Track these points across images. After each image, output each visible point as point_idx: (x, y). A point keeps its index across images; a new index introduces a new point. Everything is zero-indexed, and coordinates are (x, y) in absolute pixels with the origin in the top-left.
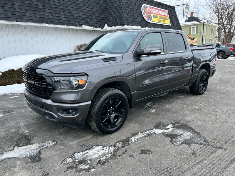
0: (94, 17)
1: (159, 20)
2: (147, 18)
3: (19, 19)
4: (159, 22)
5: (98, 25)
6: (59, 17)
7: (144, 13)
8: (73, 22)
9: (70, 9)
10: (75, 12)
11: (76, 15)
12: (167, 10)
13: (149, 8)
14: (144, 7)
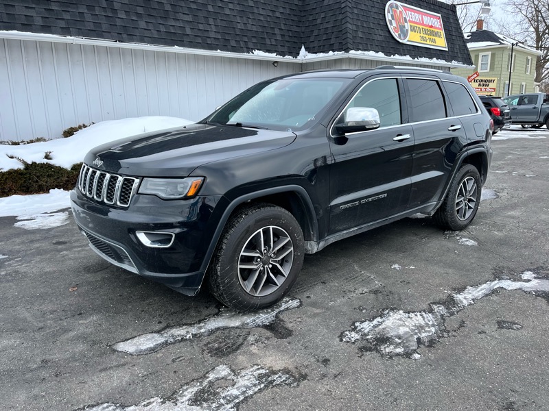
0: (277, 31)
1: (422, 37)
2: (397, 32)
3: (125, 36)
4: (422, 42)
5: (285, 49)
6: (205, 30)
7: (390, 21)
8: (233, 43)
9: (227, 12)
10: (238, 19)
11: (239, 26)
12: (440, 15)
13: (401, 9)
14: (391, 6)
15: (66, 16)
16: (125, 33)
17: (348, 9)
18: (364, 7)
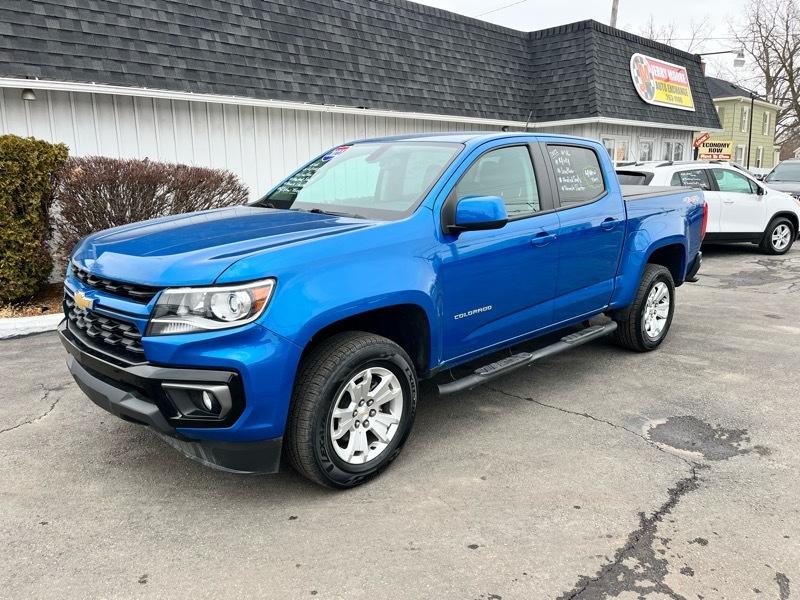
0: (508, 91)
1: (668, 96)
2: (644, 90)
4: (669, 102)
5: (517, 112)
7: (636, 78)
8: (467, 106)
9: (460, 70)
10: (471, 79)
11: (473, 86)
12: (684, 68)
13: (646, 63)
14: (636, 60)
15: (320, 83)
16: (370, 99)
17: (595, 66)
18: (609, 63)
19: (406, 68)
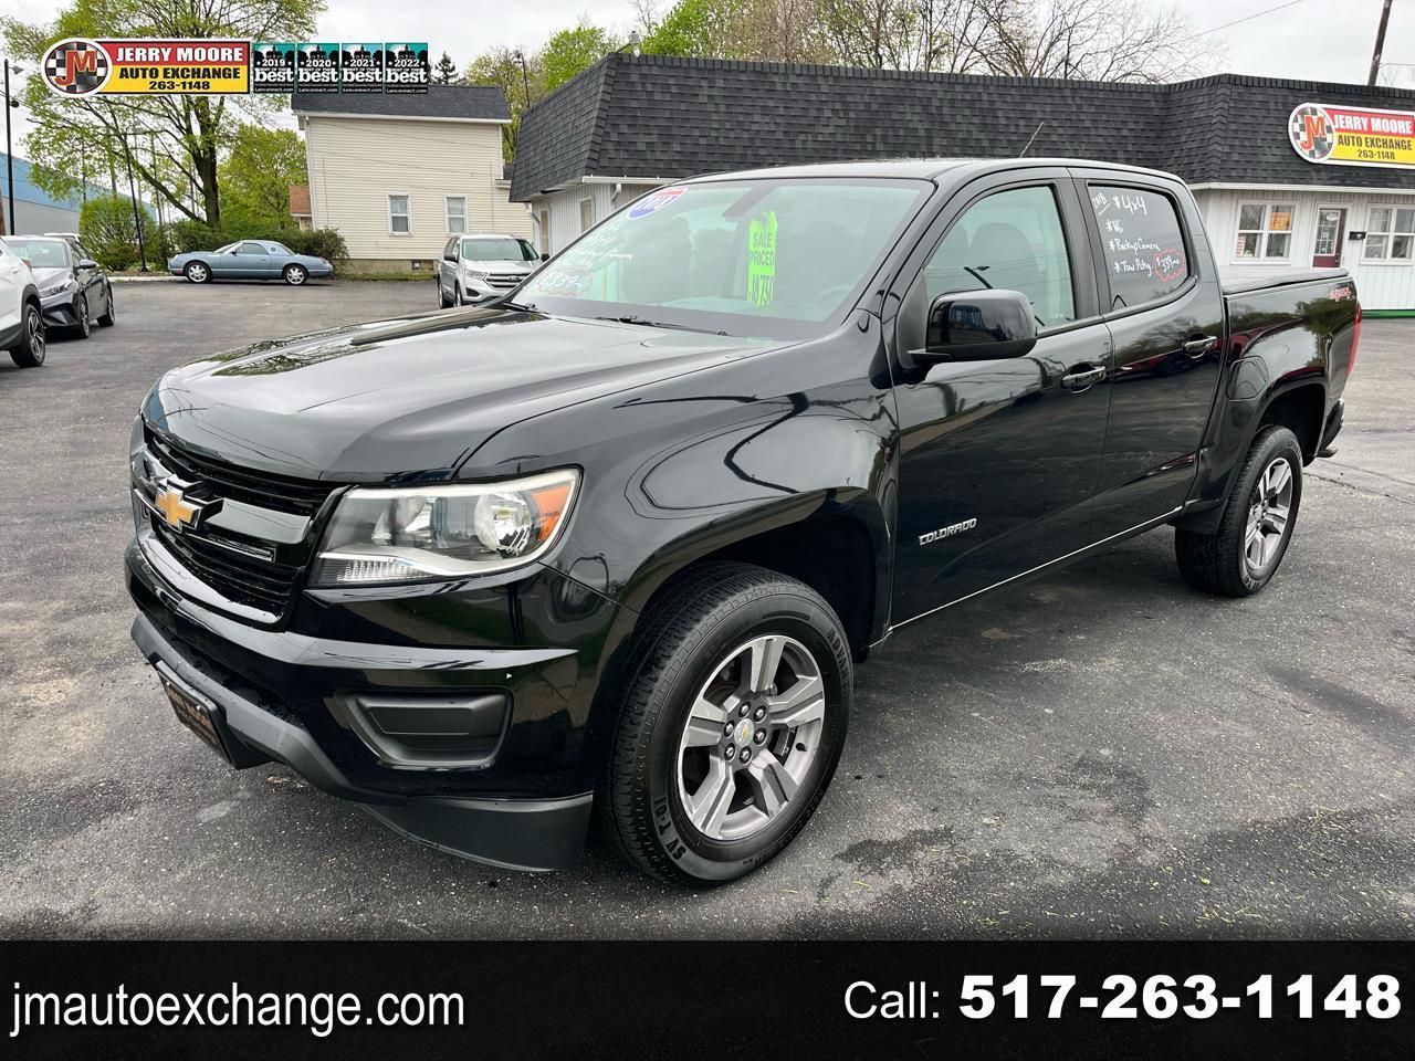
2: (1309, 148)
7: (1296, 133)
13: (1322, 113)
14: (1302, 111)
19: (986, 144)
